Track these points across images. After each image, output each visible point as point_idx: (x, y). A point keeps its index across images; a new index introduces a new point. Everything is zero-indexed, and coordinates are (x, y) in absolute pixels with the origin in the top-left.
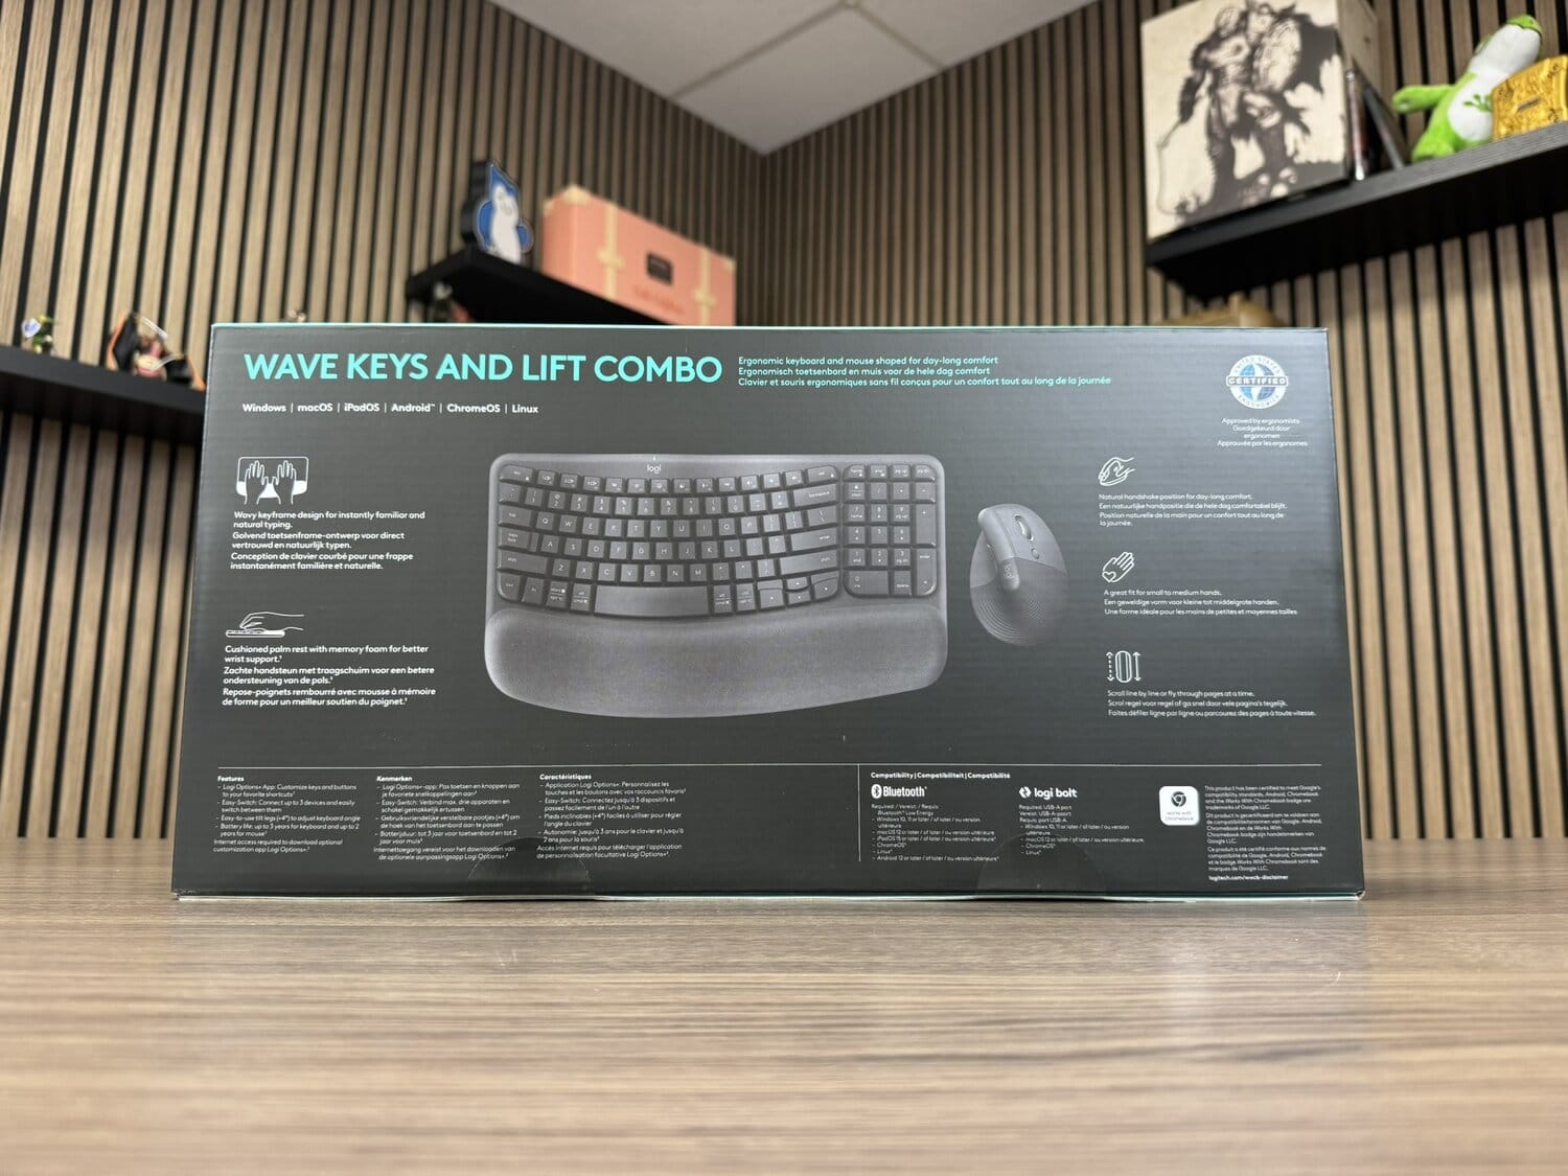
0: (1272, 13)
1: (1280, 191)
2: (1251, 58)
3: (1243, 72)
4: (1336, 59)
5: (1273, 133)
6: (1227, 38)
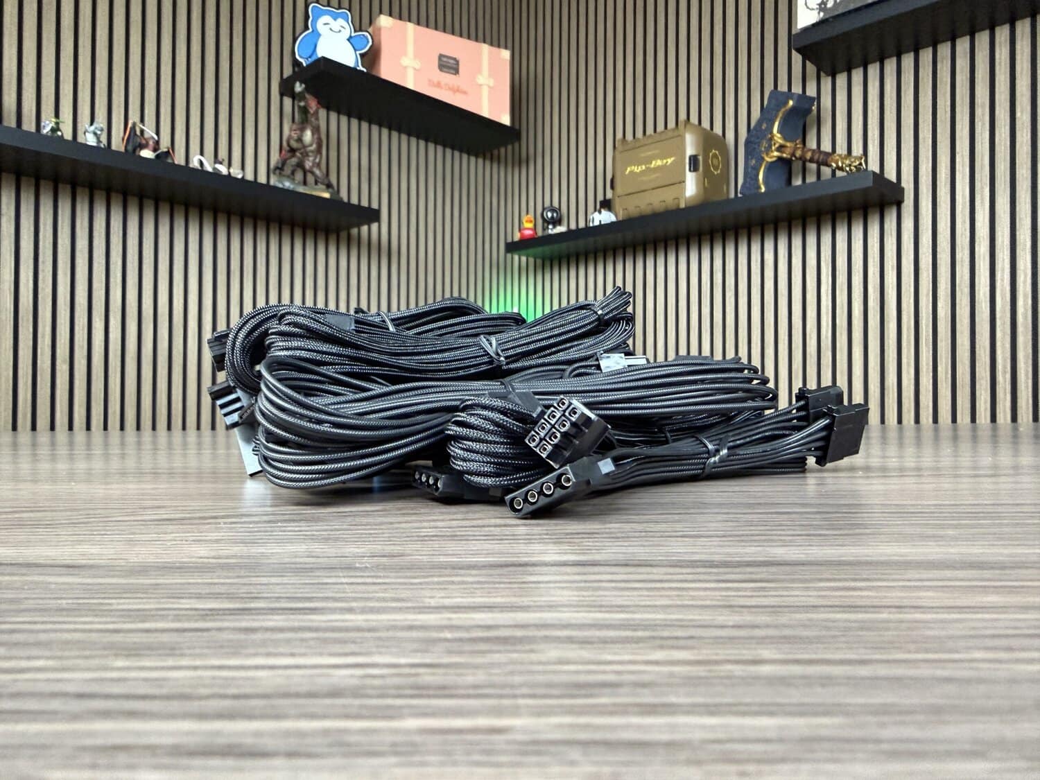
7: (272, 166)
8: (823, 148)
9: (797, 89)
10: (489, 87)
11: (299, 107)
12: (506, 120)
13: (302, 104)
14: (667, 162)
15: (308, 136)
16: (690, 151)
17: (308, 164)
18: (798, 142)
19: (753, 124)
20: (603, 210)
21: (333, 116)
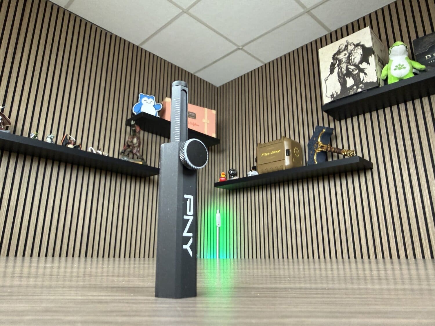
0: (354, 45)
1: (360, 90)
2: (349, 56)
3: (347, 60)
4: (373, 55)
5: (357, 75)
6: (342, 52)
7: (120, 152)
8: (339, 147)
9: (326, 125)
10: (207, 123)
11: (133, 130)
12: (214, 136)
13: (134, 129)
14: (277, 152)
15: (135, 140)
16: (286, 148)
17: (134, 151)
18: (328, 145)
19: (310, 138)
20: (253, 170)
21: (146, 133)
